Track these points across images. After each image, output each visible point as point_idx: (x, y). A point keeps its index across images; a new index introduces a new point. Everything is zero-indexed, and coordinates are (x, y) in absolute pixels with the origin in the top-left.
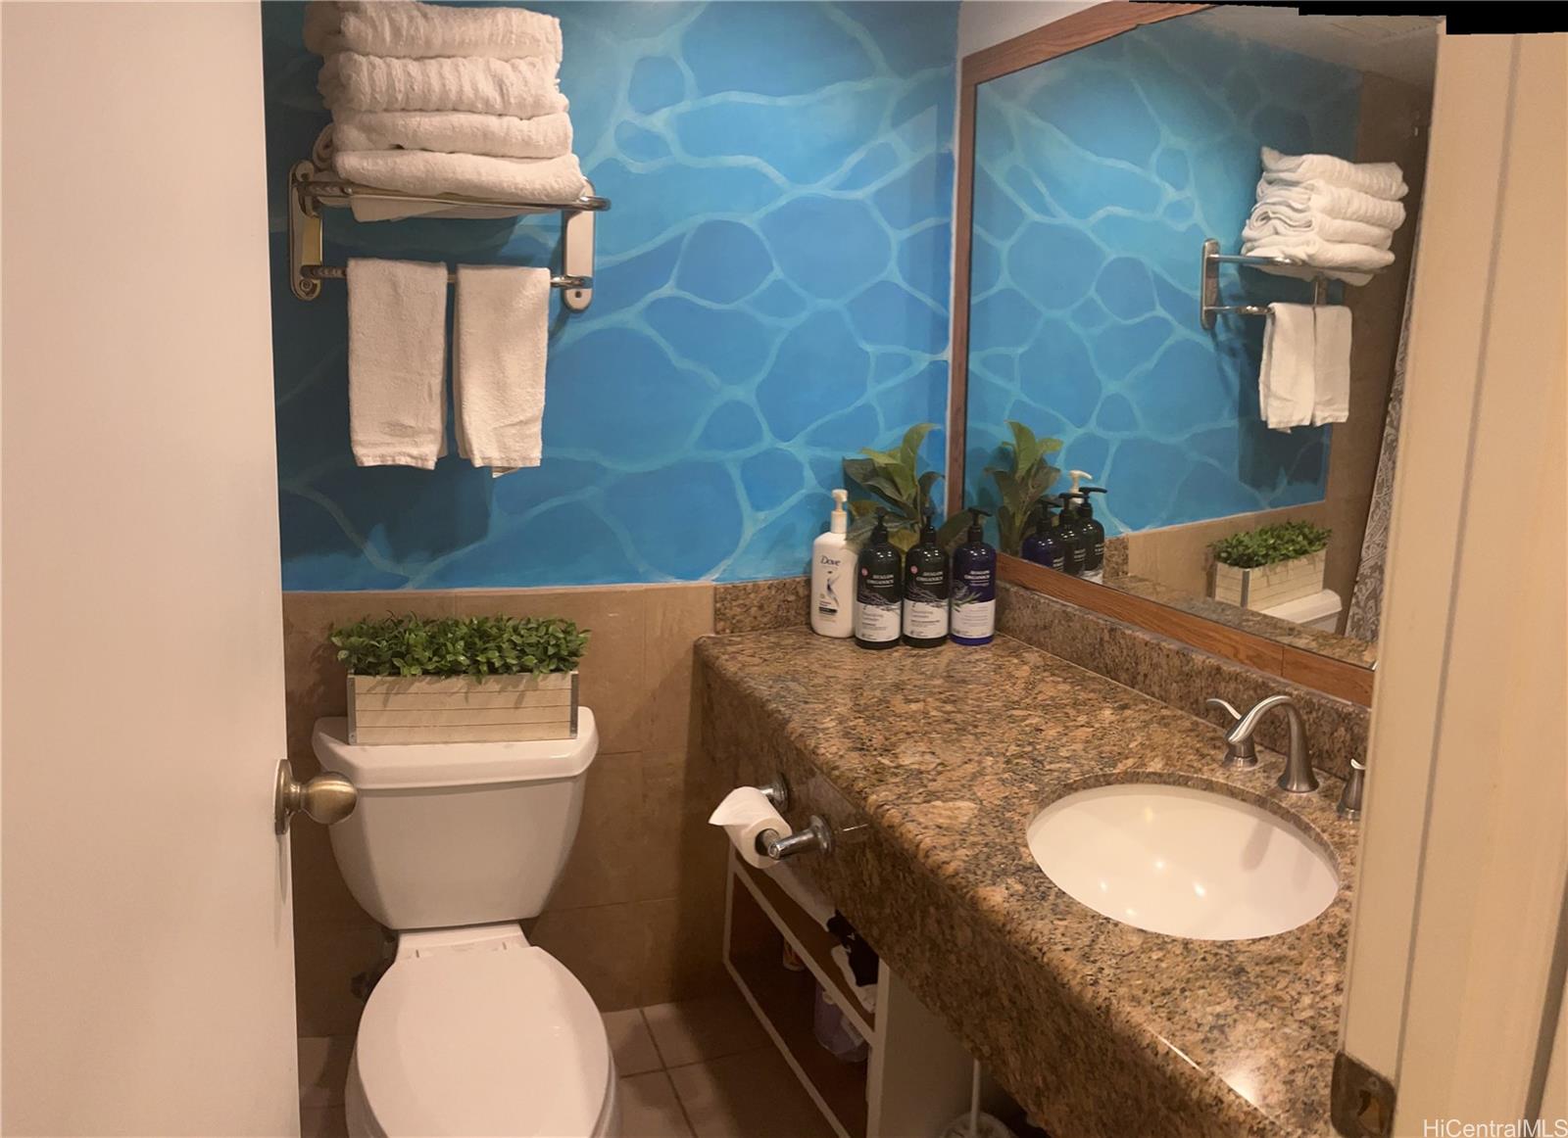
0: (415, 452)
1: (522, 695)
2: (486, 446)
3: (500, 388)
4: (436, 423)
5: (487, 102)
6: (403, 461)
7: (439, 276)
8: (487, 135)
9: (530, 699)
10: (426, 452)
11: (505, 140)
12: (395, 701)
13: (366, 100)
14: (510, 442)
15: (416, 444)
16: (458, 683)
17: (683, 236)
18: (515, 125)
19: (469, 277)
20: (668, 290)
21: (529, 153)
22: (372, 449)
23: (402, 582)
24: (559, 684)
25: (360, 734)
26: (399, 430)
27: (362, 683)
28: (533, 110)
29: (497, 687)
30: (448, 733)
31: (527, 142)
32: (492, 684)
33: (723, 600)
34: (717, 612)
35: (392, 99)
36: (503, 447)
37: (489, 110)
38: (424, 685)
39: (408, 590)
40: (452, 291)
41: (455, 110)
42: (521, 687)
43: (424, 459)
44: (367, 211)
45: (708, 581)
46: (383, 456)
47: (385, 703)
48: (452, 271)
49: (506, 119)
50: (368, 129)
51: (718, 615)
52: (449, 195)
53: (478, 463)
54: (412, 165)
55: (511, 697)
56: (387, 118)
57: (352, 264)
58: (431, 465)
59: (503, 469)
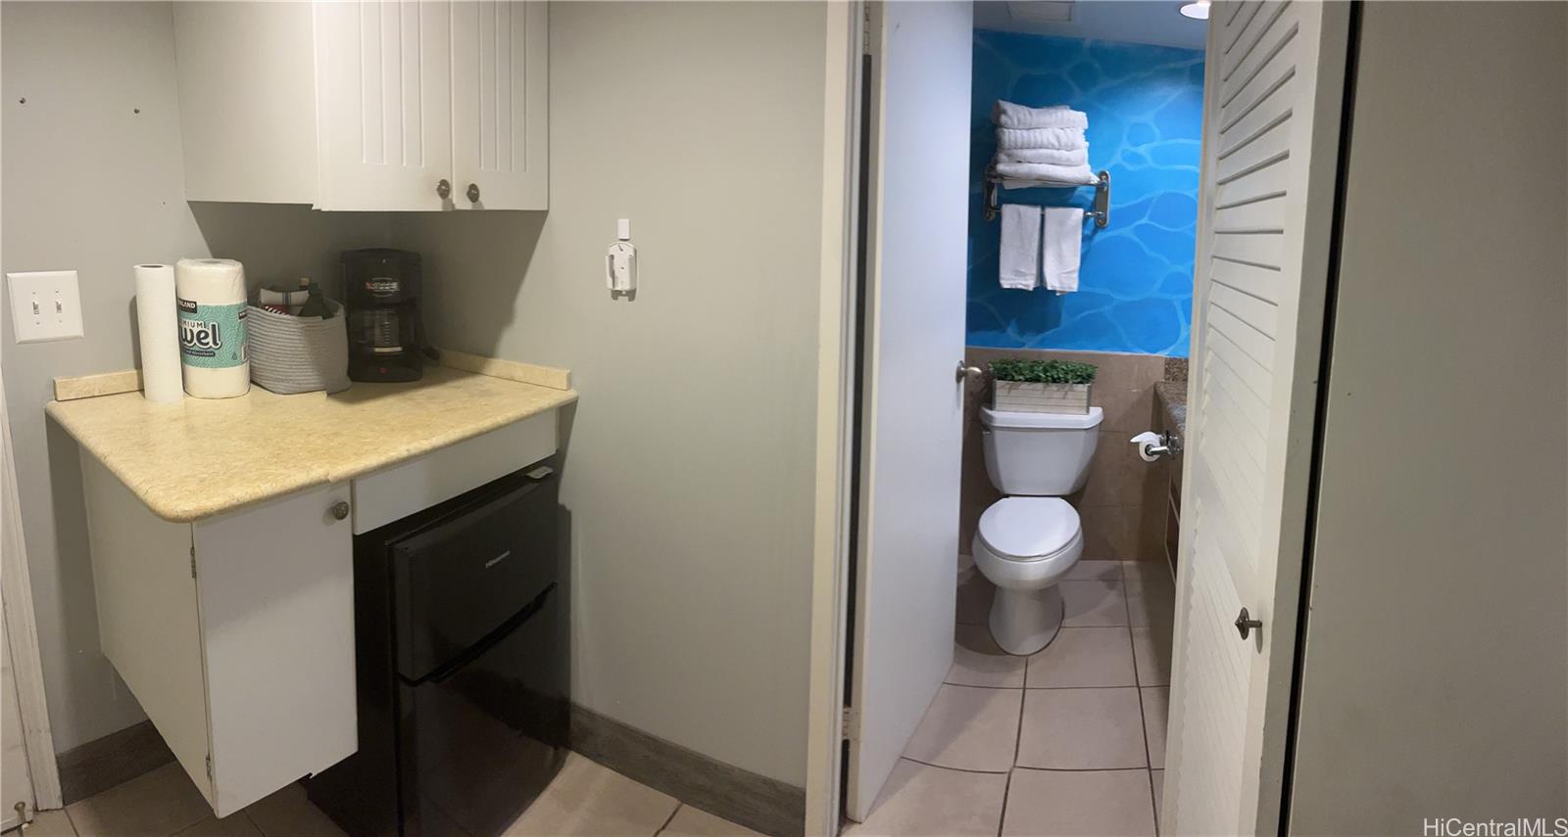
0: (1024, 283)
1: (1066, 393)
2: (1052, 282)
3: (1060, 257)
4: (1034, 271)
5: (1053, 145)
6: (1020, 287)
7: (1038, 210)
8: (1052, 157)
9: (1070, 395)
10: (1029, 283)
11: (1059, 159)
12: (1013, 392)
13: (1007, 145)
14: (1064, 280)
15: (1026, 280)
16: (1040, 386)
17: (1152, 198)
18: (1064, 154)
19: (1049, 211)
20: (1144, 221)
21: (1069, 164)
22: (1008, 280)
23: (1023, 345)
24: (1083, 388)
25: (997, 406)
26: (1019, 274)
27: (999, 383)
28: (1072, 147)
29: (1055, 389)
30: (1034, 408)
31: (1068, 160)
32: (1054, 387)
33: (1169, 364)
34: (1166, 369)
35: (1016, 145)
36: (1061, 282)
37: (1053, 148)
38: (1025, 386)
39: (1026, 349)
40: (1043, 217)
41: (1041, 148)
42: (1066, 389)
43: (1028, 286)
44: (1009, 186)
45: (1163, 354)
46: (1012, 285)
47: (1009, 393)
48: (1043, 209)
49: (1061, 151)
50: (1009, 156)
51: (1167, 371)
52: (1038, 179)
53: (1049, 288)
54: (1023, 169)
55: (1060, 394)
56: (1015, 151)
57: (1004, 206)
58: (1031, 289)
59: (1061, 292)
